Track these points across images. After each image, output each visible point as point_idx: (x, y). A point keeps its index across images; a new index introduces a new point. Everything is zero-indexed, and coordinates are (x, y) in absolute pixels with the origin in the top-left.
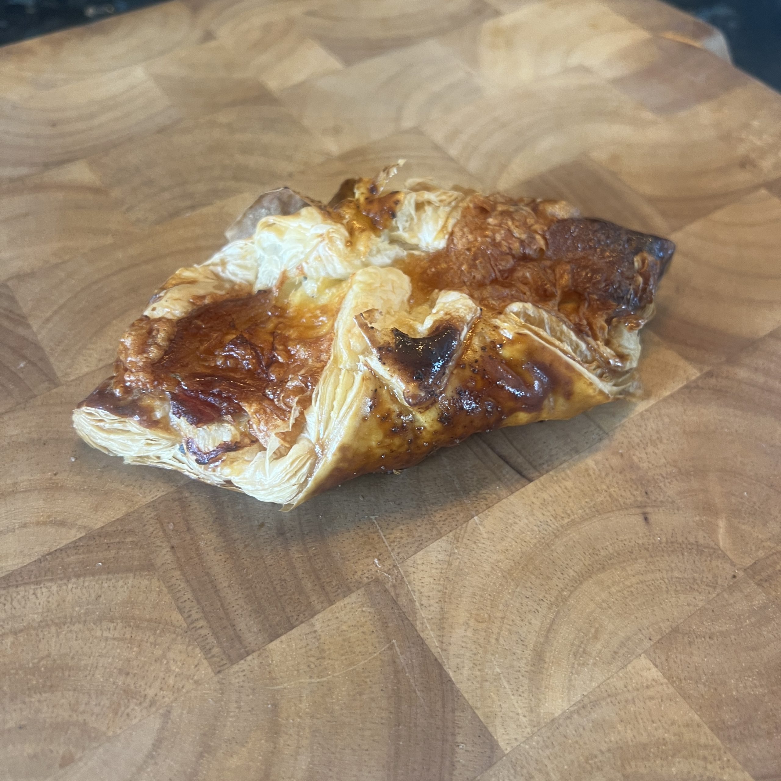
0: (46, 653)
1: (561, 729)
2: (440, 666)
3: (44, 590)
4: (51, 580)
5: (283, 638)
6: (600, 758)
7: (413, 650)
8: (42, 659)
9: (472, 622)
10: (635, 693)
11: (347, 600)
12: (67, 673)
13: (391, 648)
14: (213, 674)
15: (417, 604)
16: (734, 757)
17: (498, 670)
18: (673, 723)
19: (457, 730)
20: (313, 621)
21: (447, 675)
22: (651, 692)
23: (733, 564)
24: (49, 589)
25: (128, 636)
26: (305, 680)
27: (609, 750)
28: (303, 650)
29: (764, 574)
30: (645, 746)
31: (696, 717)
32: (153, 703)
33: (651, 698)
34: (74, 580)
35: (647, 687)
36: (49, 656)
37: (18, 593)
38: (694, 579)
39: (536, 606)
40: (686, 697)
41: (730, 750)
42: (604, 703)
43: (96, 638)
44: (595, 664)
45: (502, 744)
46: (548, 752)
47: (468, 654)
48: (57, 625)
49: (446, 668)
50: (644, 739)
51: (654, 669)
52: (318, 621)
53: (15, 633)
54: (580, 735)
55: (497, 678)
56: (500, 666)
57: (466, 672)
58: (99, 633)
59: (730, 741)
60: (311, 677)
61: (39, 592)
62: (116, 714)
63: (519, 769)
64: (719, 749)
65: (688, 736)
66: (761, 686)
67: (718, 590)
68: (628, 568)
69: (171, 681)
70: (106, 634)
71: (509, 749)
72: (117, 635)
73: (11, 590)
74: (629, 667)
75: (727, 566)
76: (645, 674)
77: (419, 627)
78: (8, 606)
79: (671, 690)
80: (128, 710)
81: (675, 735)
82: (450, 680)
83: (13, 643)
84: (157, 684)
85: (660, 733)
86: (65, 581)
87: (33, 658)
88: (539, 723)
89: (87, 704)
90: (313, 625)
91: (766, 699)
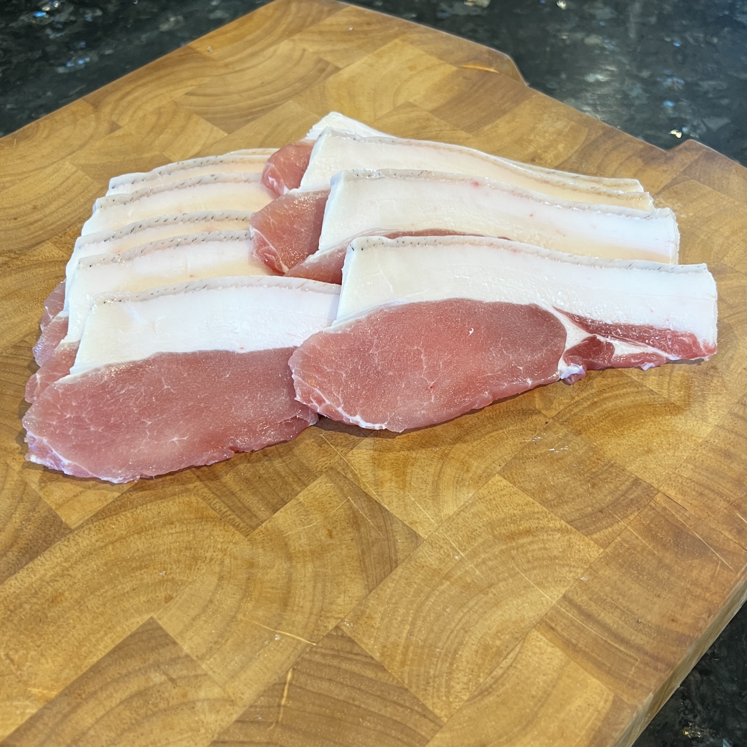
0: (136, 549)
1: (455, 521)
2: (379, 505)
3: (122, 517)
4: (125, 511)
5: (282, 509)
6: (479, 530)
7: (361, 499)
8: (134, 552)
9: (393, 478)
10: (495, 495)
11: (315, 483)
12: (153, 557)
13: (348, 501)
14: (243, 537)
15: (359, 475)
16: (555, 515)
17: (413, 499)
18: (518, 505)
19: (395, 534)
20: (298, 497)
21: (384, 508)
22: (504, 492)
23: (545, 416)
24: (125, 516)
25: (185, 529)
26: (301, 528)
27: (483, 526)
28: (296, 514)
29: (565, 418)
30: (504, 519)
31: (531, 499)
32: (211, 560)
33: (504, 495)
34: (140, 508)
35: (502, 490)
36: (138, 550)
37: (106, 522)
38: (523, 429)
39: (430, 462)
40: (525, 490)
41: (552, 511)
42: (477, 503)
43: (165, 535)
44: (469, 485)
45: (422, 535)
46: (449, 533)
47: (394, 494)
48: (137, 533)
49: (383, 504)
50: (503, 516)
51: (504, 481)
52: (301, 497)
53: (112, 543)
54: (466, 522)
55: (414, 503)
56: (414, 497)
57: (395, 504)
58: (166, 532)
59: (552, 507)
60: (304, 526)
61: (119, 518)
62: (191, 570)
63: (434, 545)
64: (545, 513)
65: (527, 509)
66: (568, 476)
67: (538, 432)
68: (482, 431)
69: (219, 546)
70: (170, 531)
71: (426, 537)
72: (177, 530)
73: (101, 521)
74: (490, 482)
75: (542, 418)
76: (499, 484)
77: (362, 487)
78: (102, 530)
79: (515, 489)
80: (197, 567)
81: (520, 510)
82: (386, 510)
83: (113, 549)
84: (211, 549)
85: (511, 511)
86: (134, 509)
87: (129, 554)
88: (442, 520)
89: (171, 569)
90: (298, 499)
91: (571, 482)
